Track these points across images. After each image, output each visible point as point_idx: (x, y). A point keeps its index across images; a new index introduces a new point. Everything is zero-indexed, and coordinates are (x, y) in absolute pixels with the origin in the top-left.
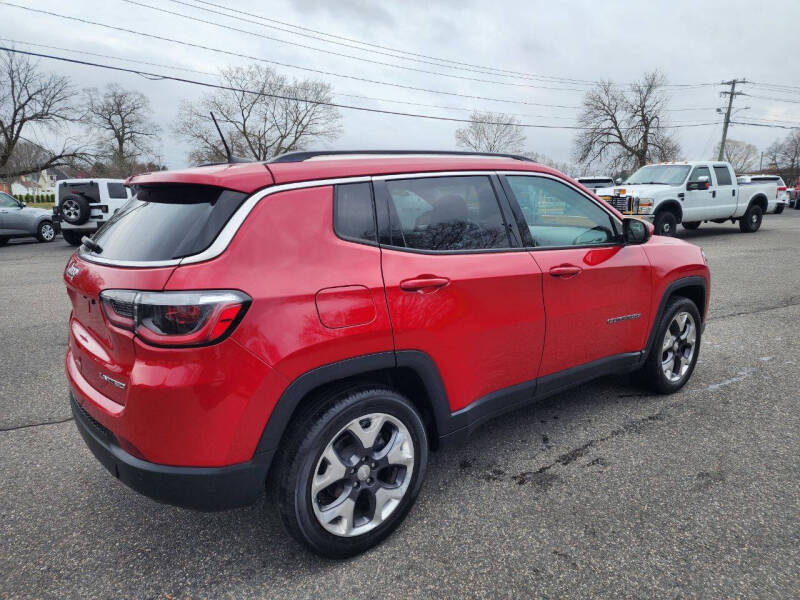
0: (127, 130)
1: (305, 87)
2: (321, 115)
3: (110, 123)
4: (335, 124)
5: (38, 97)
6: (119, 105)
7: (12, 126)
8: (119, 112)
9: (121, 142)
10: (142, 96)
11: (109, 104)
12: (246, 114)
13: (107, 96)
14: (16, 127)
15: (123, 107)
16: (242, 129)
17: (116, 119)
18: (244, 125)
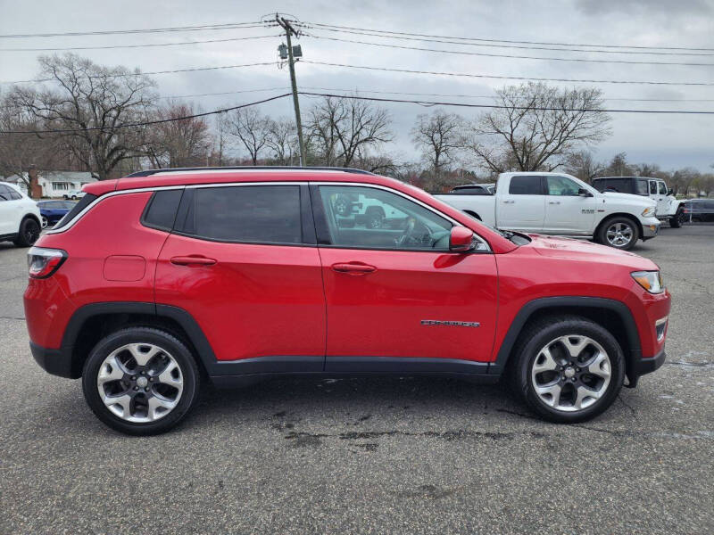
0: (444, 144)
1: (574, 96)
2: (589, 120)
3: (432, 140)
4: (605, 126)
5: (367, 126)
6: (440, 125)
7: (350, 149)
8: (440, 131)
9: (438, 154)
10: (458, 117)
11: (433, 125)
12: (514, 126)
13: (433, 119)
14: (352, 149)
15: (443, 127)
16: (509, 138)
17: (437, 136)
18: (511, 136)
